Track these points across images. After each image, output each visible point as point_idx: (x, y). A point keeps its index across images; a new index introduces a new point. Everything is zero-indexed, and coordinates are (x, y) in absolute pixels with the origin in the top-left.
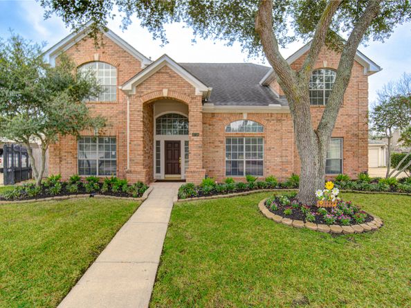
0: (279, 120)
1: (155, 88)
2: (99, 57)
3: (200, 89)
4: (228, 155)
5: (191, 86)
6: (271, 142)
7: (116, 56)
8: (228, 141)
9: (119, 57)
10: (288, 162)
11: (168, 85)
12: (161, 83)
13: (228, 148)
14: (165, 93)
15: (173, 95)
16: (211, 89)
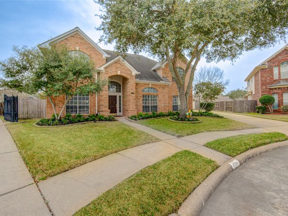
0: (163, 88)
1: (114, 70)
2: (80, 49)
3: (135, 72)
4: (143, 103)
5: (130, 71)
6: (160, 97)
7: (89, 50)
8: (143, 96)
9: (91, 50)
10: (167, 106)
11: (120, 69)
12: (117, 68)
13: (143, 100)
14: (119, 73)
15: (122, 74)
16: (140, 73)
